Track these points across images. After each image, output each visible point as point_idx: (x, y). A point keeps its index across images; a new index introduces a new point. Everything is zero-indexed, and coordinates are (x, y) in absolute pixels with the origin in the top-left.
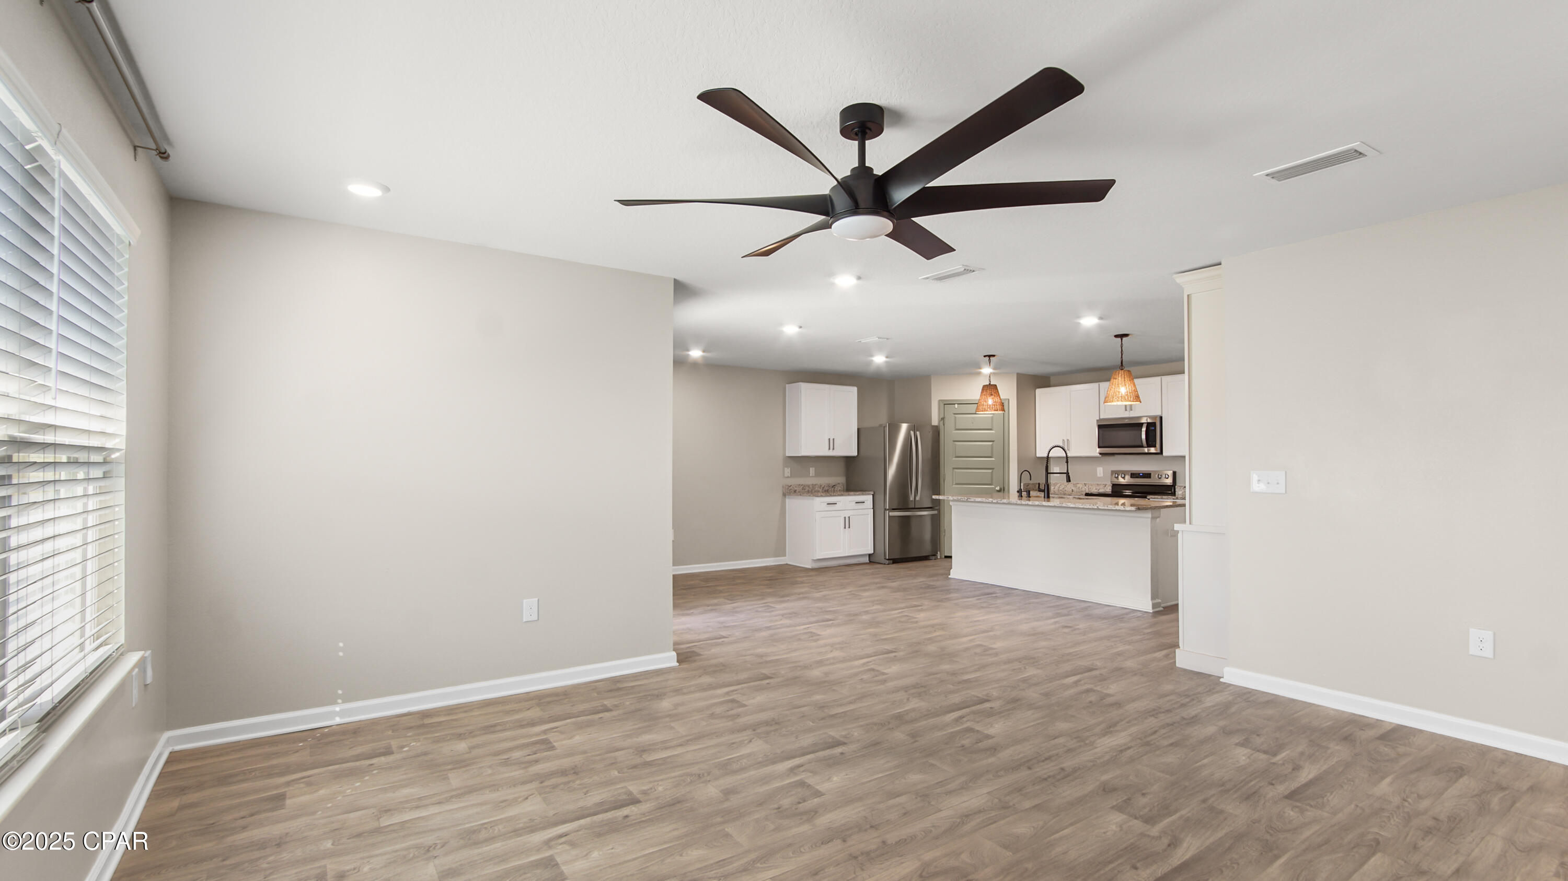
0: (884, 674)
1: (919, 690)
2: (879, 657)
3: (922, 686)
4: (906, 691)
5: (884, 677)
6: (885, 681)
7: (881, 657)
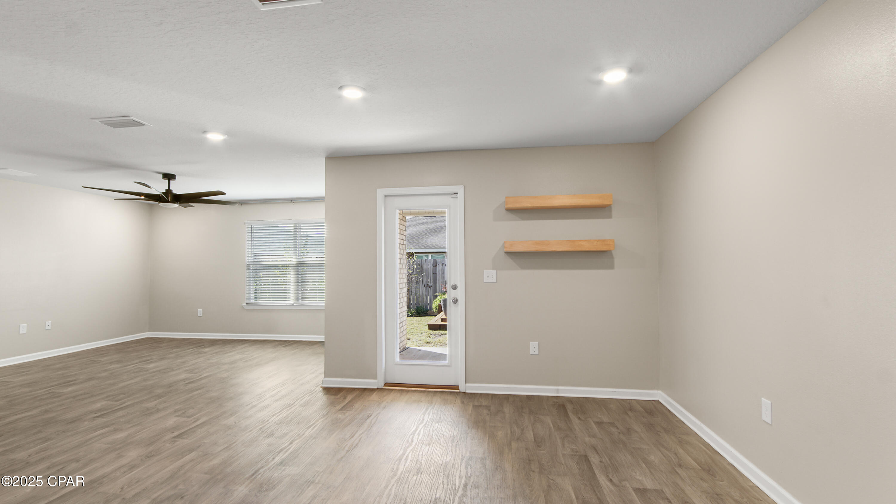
0: (178, 416)
1: (148, 413)
2: (188, 428)
3: (146, 415)
4: (158, 409)
5: (177, 414)
6: (175, 411)
7: (186, 429)
